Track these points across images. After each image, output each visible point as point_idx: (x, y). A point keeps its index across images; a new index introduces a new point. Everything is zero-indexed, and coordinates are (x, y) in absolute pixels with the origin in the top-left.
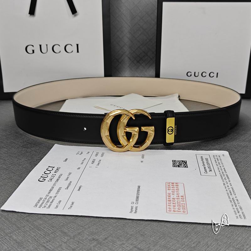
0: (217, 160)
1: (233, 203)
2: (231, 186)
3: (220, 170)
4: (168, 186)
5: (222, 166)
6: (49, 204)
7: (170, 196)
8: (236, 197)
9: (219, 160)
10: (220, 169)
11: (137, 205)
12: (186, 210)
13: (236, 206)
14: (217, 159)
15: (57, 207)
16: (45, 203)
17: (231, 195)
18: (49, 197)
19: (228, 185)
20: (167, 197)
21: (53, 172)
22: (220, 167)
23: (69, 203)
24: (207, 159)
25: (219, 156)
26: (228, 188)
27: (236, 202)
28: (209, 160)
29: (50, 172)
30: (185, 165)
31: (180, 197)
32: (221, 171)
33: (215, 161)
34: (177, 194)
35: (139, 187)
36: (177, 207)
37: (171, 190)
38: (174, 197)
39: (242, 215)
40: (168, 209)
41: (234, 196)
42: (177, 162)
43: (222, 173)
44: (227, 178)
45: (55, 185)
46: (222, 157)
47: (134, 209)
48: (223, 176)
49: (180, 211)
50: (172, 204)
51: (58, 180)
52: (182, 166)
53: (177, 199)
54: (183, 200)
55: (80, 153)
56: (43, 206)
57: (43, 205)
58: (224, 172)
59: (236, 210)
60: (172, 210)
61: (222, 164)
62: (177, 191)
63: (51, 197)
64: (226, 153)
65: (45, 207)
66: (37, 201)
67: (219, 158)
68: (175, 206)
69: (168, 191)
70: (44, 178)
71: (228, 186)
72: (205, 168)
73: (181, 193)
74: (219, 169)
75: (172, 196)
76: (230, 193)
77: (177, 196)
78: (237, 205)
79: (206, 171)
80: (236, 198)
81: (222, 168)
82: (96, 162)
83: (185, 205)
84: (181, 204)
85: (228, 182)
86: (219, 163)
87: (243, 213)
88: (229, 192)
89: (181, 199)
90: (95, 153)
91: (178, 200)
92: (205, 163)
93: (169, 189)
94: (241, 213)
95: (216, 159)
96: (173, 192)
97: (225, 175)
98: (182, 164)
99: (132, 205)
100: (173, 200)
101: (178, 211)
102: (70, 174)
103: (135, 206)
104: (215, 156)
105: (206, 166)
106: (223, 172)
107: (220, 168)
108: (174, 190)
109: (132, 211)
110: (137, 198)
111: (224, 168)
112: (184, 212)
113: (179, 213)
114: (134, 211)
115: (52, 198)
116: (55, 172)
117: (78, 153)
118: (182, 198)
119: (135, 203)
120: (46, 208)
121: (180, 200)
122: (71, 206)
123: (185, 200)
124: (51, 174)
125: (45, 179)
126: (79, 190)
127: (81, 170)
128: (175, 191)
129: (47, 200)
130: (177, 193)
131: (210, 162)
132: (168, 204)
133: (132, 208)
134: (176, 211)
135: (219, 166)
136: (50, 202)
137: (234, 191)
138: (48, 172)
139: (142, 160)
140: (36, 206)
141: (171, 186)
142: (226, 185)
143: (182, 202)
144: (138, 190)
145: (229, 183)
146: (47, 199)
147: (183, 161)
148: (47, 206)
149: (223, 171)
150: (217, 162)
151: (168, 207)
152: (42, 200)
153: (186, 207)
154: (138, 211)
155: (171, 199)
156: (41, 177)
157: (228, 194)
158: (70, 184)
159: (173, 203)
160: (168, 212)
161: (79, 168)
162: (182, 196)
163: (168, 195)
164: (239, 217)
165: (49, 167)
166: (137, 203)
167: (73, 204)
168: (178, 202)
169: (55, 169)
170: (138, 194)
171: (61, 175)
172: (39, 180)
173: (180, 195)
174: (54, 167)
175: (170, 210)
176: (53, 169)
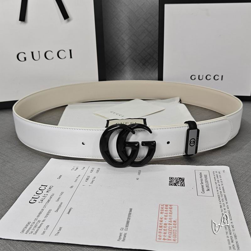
0: (216, 177)
1: (228, 231)
2: (228, 209)
3: (218, 189)
4: (161, 209)
5: (221, 185)
6: (36, 229)
7: (162, 221)
8: (232, 223)
9: (219, 177)
10: (218, 188)
11: (126, 232)
12: (177, 238)
13: (230, 234)
14: (217, 176)
15: (44, 232)
16: (32, 228)
18: (37, 221)
19: (224, 207)
20: (159, 223)
21: (45, 192)
22: (219, 185)
23: (57, 229)
24: (206, 176)
25: (219, 173)
26: (225, 211)
27: (231, 229)
28: (208, 177)
29: (42, 192)
30: (182, 183)
31: (173, 223)
32: (219, 191)
34: (170, 219)
35: (131, 210)
36: (167, 235)
37: (164, 214)
38: (165, 223)
39: (236, 246)
40: (158, 237)
41: (230, 221)
42: (174, 179)
43: (220, 193)
44: (224, 199)
45: (45, 206)
46: (222, 174)
47: (122, 237)
48: (220, 196)
49: (170, 240)
50: (163, 231)
51: (49, 201)
52: (179, 184)
53: (169, 224)
54: (175, 226)
56: (30, 232)
57: (31, 230)
58: (222, 191)
59: (230, 239)
60: (163, 238)
61: (222, 182)
62: (170, 215)
63: (39, 221)
64: (227, 169)
65: (32, 232)
66: (25, 226)
67: (219, 175)
68: (166, 234)
69: (161, 216)
70: (35, 199)
71: (225, 209)
72: (202, 186)
73: (174, 218)
74: (217, 188)
75: (164, 221)
77: (170, 220)
78: (232, 232)
79: (203, 190)
81: (221, 187)
82: (90, 180)
83: (177, 232)
84: (172, 231)
85: (225, 203)
87: (237, 242)
89: (174, 224)
90: (90, 169)
91: (170, 226)
92: (204, 181)
93: (161, 213)
94: (235, 243)
95: (216, 176)
96: (166, 216)
97: (223, 196)
98: (179, 182)
99: (121, 232)
100: (165, 226)
101: (168, 240)
102: (62, 193)
103: (123, 232)
104: (215, 172)
105: (204, 184)
106: (221, 192)
107: (218, 187)
108: (167, 213)
109: (120, 238)
110: (128, 222)
111: (223, 187)
112: (174, 241)
113: (169, 241)
114: (122, 239)
115: (41, 222)
116: (47, 192)
117: (73, 169)
118: (175, 223)
119: (124, 229)
120: (33, 233)
121: (172, 226)
122: (58, 232)
123: (177, 226)
124: (43, 195)
125: (36, 201)
126: (69, 213)
127: (74, 188)
128: (169, 215)
129: (35, 225)
130: (170, 217)
131: (208, 179)
132: (158, 231)
133: (121, 235)
134: (166, 239)
135: (218, 185)
136: (37, 227)
137: (230, 216)
138: (40, 192)
139: (138, 177)
140: (23, 231)
141: (165, 209)
142: (223, 208)
143: (173, 229)
144: (130, 214)
145: (226, 205)
146: (35, 223)
147: (180, 178)
148: (34, 232)
150: (217, 180)
151: (158, 234)
152: (30, 224)
153: (177, 234)
154: (126, 238)
155: (163, 225)
156: (33, 198)
158: (60, 206)
160: (158, 240)
161: (72, 187)
162: (175, 221)
163: (160, 220)
164: (232, 248)
165: (42, 185)
166: (126, 230)
167: (60, 229)
168: (170, 228)
169: (47, 188)
170: (129, 218)
171: (53, 195)
172: (30, 202)
173: (173, 220)
174: (47, 186)
175: (160, 237)
176: (45, 188)
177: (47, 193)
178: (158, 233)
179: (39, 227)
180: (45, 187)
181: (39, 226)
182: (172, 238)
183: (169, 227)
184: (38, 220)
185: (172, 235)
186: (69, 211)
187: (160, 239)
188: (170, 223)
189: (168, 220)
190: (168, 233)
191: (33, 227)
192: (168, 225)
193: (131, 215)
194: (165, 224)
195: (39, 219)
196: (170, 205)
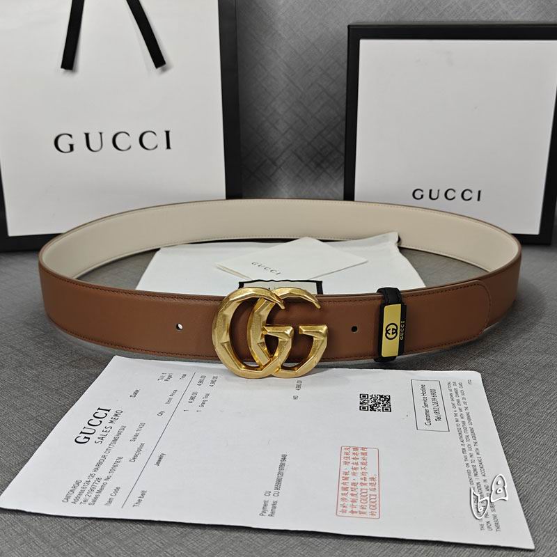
0: (454, 395)
2: (479, 456)
3: (459, 417)
4: (345, 456)
5: (463, 409)
6: (94, 495)
7: (346, 479)
8: (485, 481)
9: (459, 393)
10: (459, 415)
11: (275, 499)
12: (377, 510)
14: (456, 391)
15: (110, 501)
16: (85, 493)
17: (476, 475)
18: (95, 479)
19: (471, 452)
20: (341, 481)
21: (106, 421)
22: (461, 410)
23: (136, 494)
24: (433, 392)
25: (461, 385)
26: (471, 458)
27: (484, 492)
28: (438, 393)
29: (101, 422)
30: (385, 405)
31: (368, 481)
32: (460, 420)
33: (451, 395)
34: (363, 474)
35: (284, 457)
36: (358, 503)
37: (351, 465)
38: (354, 481)
39: (492, 523)
41: (481, 479)
42: (370, 397)
43: (461, 424)
44: (470, 437)
45: (108, 450)
46: (466, 387)
47: (269, 508)
48: (463, 431)
49: (364, 513)
50: (349, 497)
51: (115, 440)
52: (379, 408)
53: (362, 484)
54: (373, 487)
55: (165, 378)
56: (81, 500)
57: (83, 497)
58: (467, 422)
60: (349, 509)
61: (465, 403)
62: (363, 467)
63: (99, 479)
64: (476, 377)
65: (85, 501)
66: (70, 489)
67: (459, 390)
68: (355, 502)
69: (344, 467)
70: (87, 436)
71: (471, 456)
72: (427, 412)
73: (371, 471)
74: (456, 415)
75: (351, 479)
76: (475, 470)
77: (363, 477)
79: (428, 419)
80: (485, 484)
81: (464, 413)
82: (198, 400)
83: (377, 499)
84: (368, 496)
85: (472, 445)
86: (458, 401)
87: (495, 517)
88: (471, 469)
89: (370, 484)
90: (197, 379)
91: (363, 487)
92: (429, 402)
93: (346, 463)
94: (491, 519)
95: (453, 392)
96: (355, 469)
97: (469, 429)
98: (379, 403)
99: (267, 498)
100: (353, 487)
102: (142, 425)
103: (271, 499)
104: (452, 384)
105: (431, 408)
106: (464, 423)
107: (459, 413)
108: (357, 464)
109: (264, 511)
110: (279, 481)
111: (468, 414)
112: (372, 514)
113: (362, 515)
114: (269, 512)
115: (102, 482)
116: (111, 422)
117: (162, 377)
118: (373, 482)
119: (272, 494)
120: (87, 503)
121: (368, 487)
122: (139, 501)
123: (377, 487)
124: (102, 427)
125: (89, 438)
126: (158, 464)
127: (166, 416)
128: (360, 466)
129: (90, 486)
130: (363, 470)
131: (439, 399)
132: (340, 497)
133: (265, 505)
134: (356, 512)
135: (457, 409)
136: (96, 491)
137: (482, 468)
138: (96, 421)
139: (296, 393)
140: (67, 498)
141: (352, 456)
142: (468, 454)
143: (370, 492)
144: (282, 465)
145: (474, 448)
146: (91, 484)
147: (381, 396)
149: (466, 419)
150: (455, 398)
151: (341, 502)
152: (81, 485)
153: (377, 502)
154: (277, 510)
155: (349, 486)
156: (82, 432)
157: (469, 472)
158: (140, 450)
159: (352, 495)
160: (340, 514)
161: (161, 413)
162: (372, 479)
163: (344, 476)
164: (485, 526)
165: (99, 409)
166: (276, 495)
167: (142, 495)
168: (363, 491)
169: (111, 415)
170: (281, 473)
171: (124, 428)
172: (76, 441)
173: (368, 477)
174: (109, 411)
175: (344, 509)
176: (106, 414)
177: (111, 425)
178: (339, 500)
179: (100, 491)
180: (107, 412)
181: (98, 487)
182: (368, 510)
183: (361, 489)
184: (96, 477)
185: (368, 504)
186: (159, 461)
187: (344, 511)
188: (363, 481)
189: (359, 476)
190: (359, 501)
191: (86, 491)
192: (359, 487)
193: (285, 468)
194: (354, 484)
195: (98, 475)
196: (363, 449)
